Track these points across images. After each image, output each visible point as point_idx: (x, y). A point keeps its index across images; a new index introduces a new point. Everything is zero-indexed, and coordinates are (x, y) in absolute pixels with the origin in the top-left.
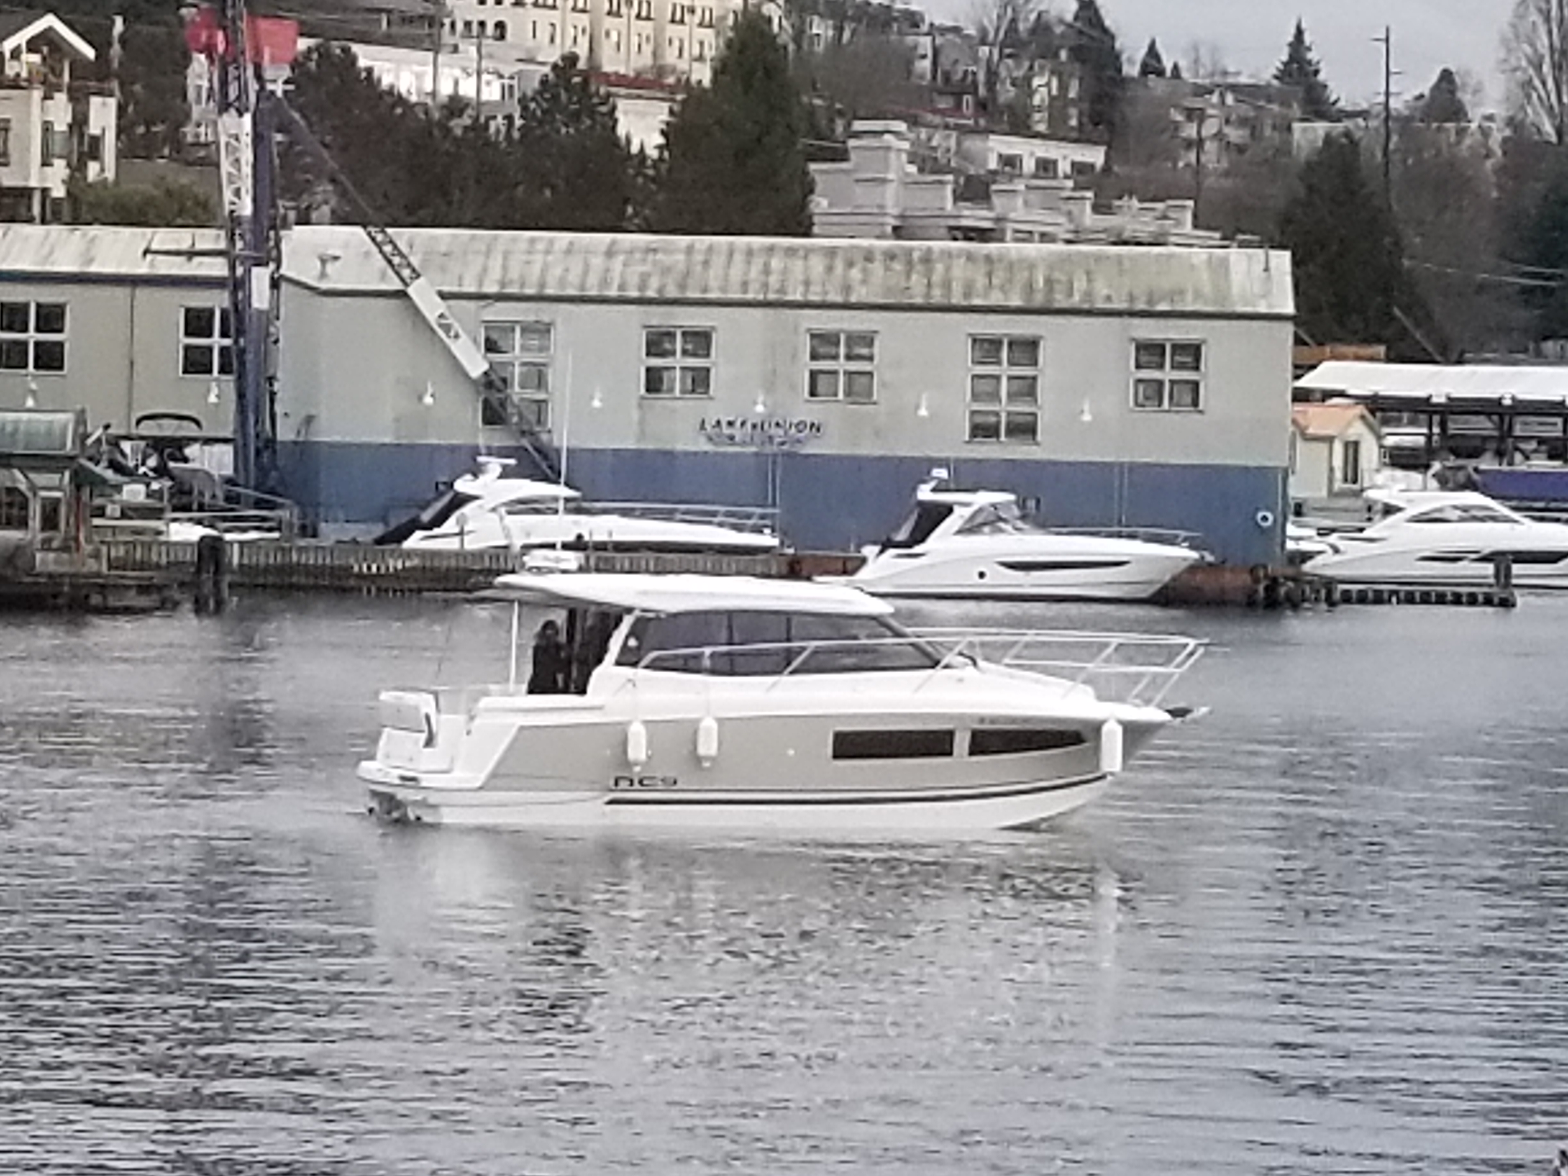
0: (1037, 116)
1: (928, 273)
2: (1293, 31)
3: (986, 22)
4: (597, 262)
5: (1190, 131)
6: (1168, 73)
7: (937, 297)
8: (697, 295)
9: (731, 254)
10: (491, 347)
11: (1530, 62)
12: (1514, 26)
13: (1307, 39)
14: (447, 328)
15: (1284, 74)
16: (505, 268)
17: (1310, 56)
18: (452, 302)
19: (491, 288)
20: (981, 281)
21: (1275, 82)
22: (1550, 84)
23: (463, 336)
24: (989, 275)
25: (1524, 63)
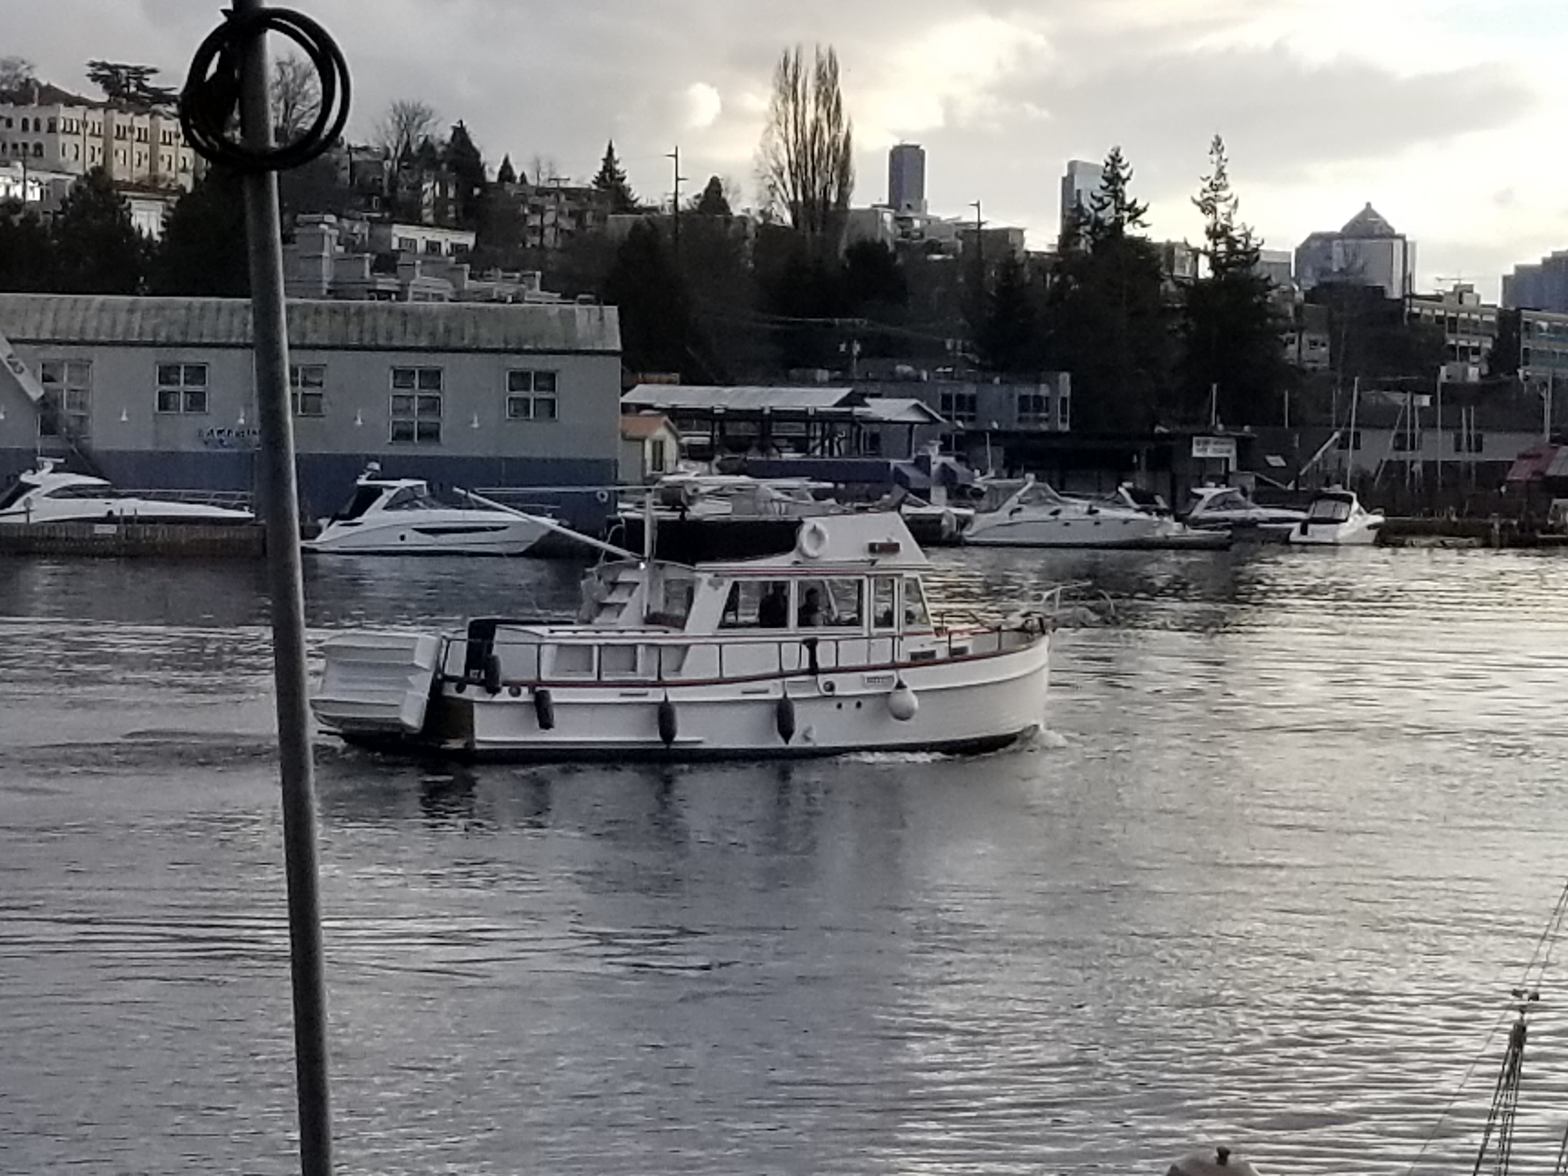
0: (425, 211)
1: (361, 324)
2: (606, 149)
3: (388, 144)
4: (123, 316)
5: (534, 221)
6: (518, 180)
7: (367, 340)
8: (196, 340)
9: (219, 310)
10: (46, 379)
11: (775, 171)
12: (762, 146)
13: (616, 156)
14: (14, 365)
15: (600, 180)
16: (55, 321)
17: (618, 167)
18: (18, 346)
19: (45, 335)
20: (399, 328)
21: (594, 187)
22: (789, 186)
23: (26, 370)
24: (404, 324)
25: (771, 173)
